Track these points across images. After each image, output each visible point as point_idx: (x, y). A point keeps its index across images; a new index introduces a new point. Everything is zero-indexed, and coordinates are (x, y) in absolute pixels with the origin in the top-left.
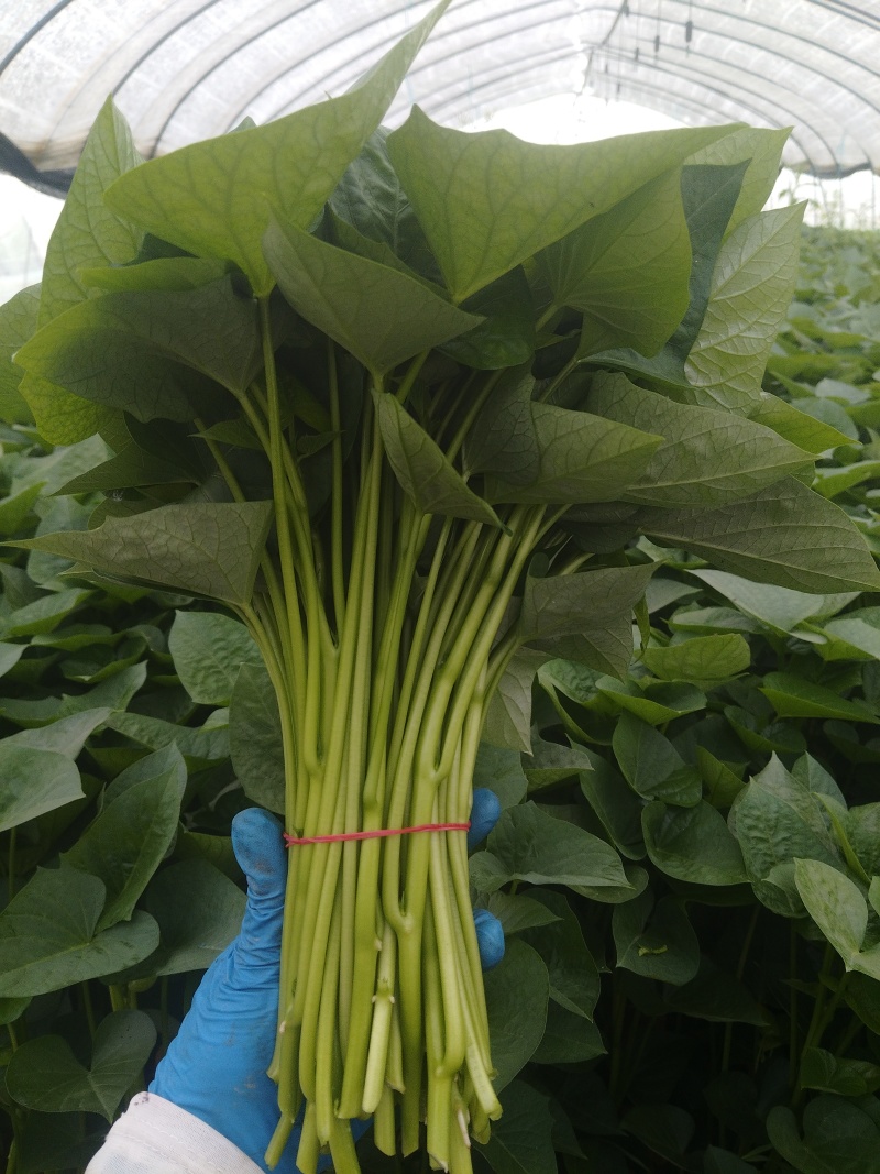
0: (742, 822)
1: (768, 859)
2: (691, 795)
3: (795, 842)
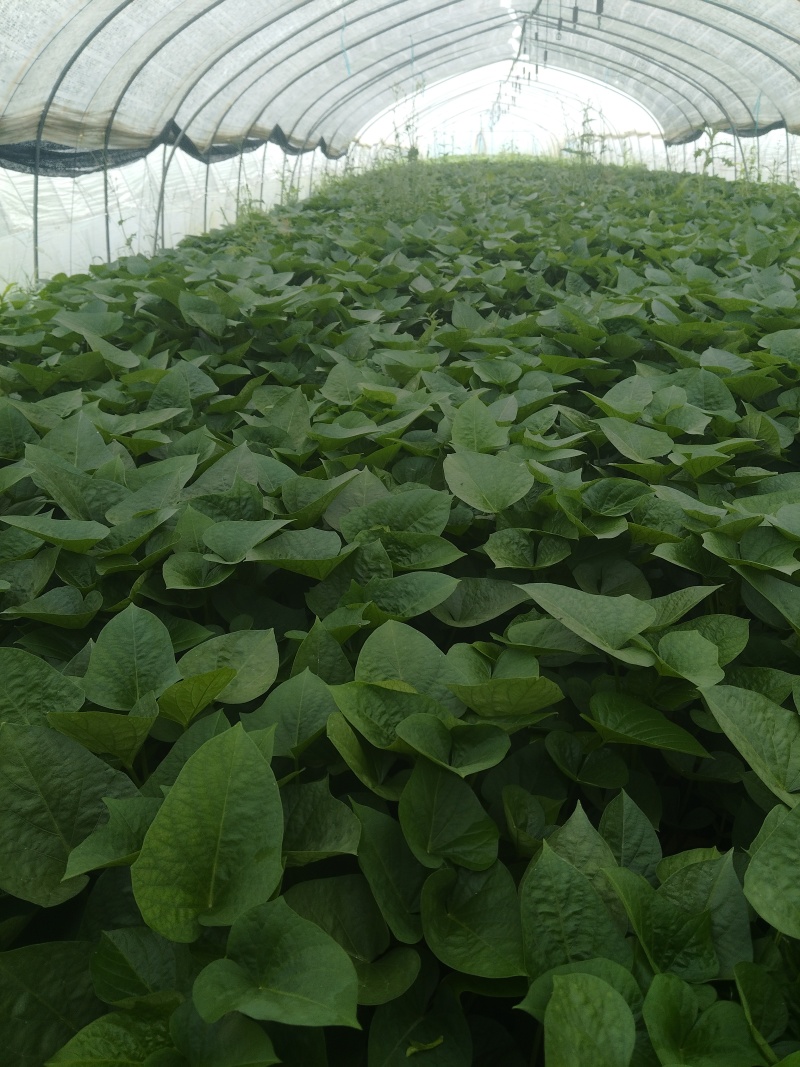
3: (586, 917)
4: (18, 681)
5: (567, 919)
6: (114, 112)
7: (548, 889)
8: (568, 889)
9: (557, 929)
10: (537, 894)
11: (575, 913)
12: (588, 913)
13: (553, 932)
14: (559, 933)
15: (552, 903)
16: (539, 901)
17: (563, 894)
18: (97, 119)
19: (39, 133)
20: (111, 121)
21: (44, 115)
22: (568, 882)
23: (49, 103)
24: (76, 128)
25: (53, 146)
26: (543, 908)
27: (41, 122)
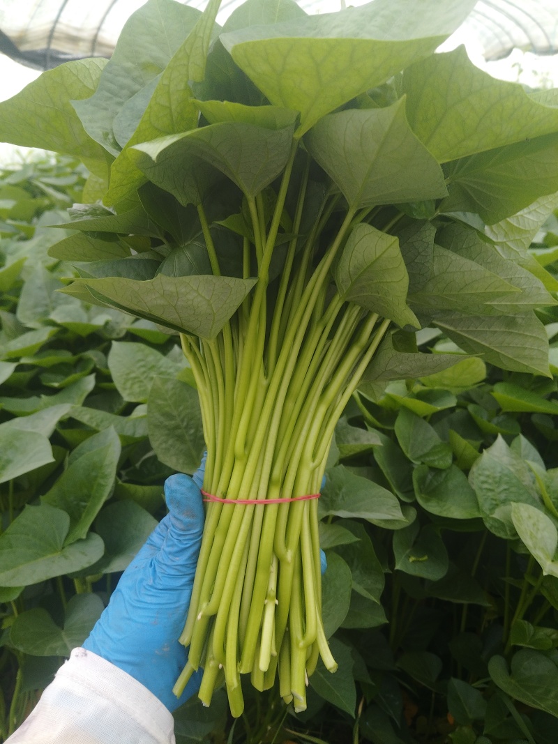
0: (477, 478)
1: (494, 502)
2: (445, 461)
3: (510, 492)
4: (142, 363)
5: (500, 493)
6: (99, 29)
7: (488, 476)
8: (500, 477)
9: (495, 498)
10: (482, 478)
11: (505, 490)
12: (513, 489)
13: (492, 499)
14: (495, 500)
15: (490, 484)
16: (483, 482)
17: (497, 479)
18: (87, 34)
19: (49, 43)
20: (96, 36)
21: (52, 30)
22: (500, 472)
23: (56, 21)
24: (74, 40)
25: (59, 52)
26: (486, 486)
27: (51, 36)
